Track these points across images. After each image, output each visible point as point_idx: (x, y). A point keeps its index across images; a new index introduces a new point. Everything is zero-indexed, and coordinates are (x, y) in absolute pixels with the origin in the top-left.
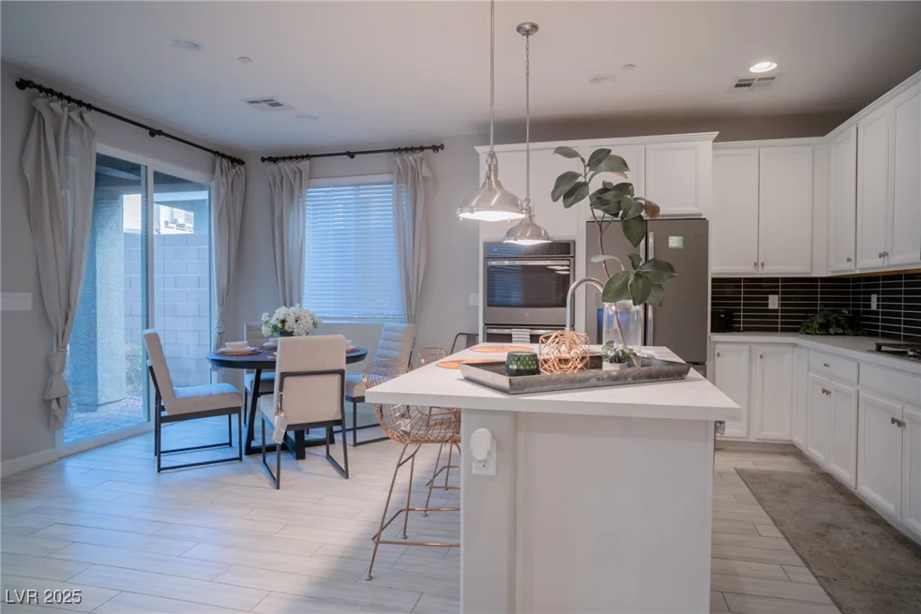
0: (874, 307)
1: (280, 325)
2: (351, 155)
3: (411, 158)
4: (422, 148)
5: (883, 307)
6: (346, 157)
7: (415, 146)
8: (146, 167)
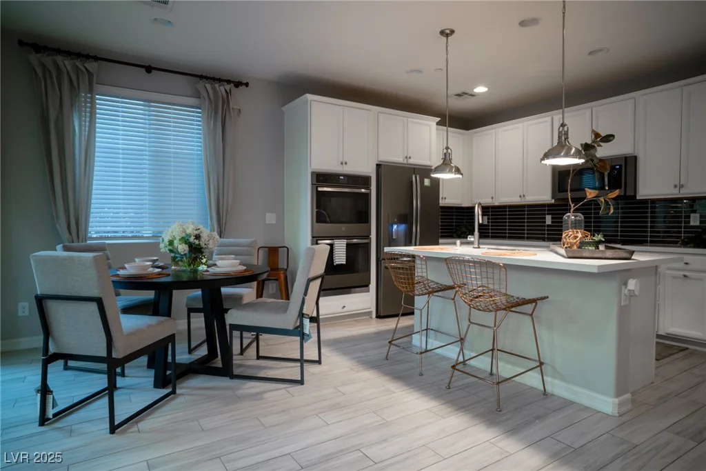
0: (486, 223)
2: (149, 69)
3: (222, 87)
4: (228, 82)
6: (143, 70)
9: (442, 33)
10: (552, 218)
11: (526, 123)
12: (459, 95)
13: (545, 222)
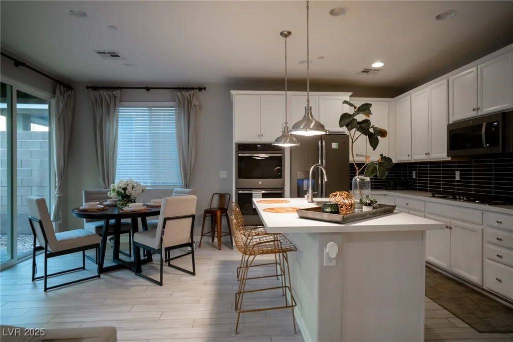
0: (414, 177)
1: (123, 192)
2: (148, 89)
3: (187, 93)
4: (193, 89)
5: (419, 177)
6: (145, 90)
7: (189, 87)
8: (11, 87)
9: (282, 34)
10: (461, 174)
12: (365, 72)
13: (455, 178)
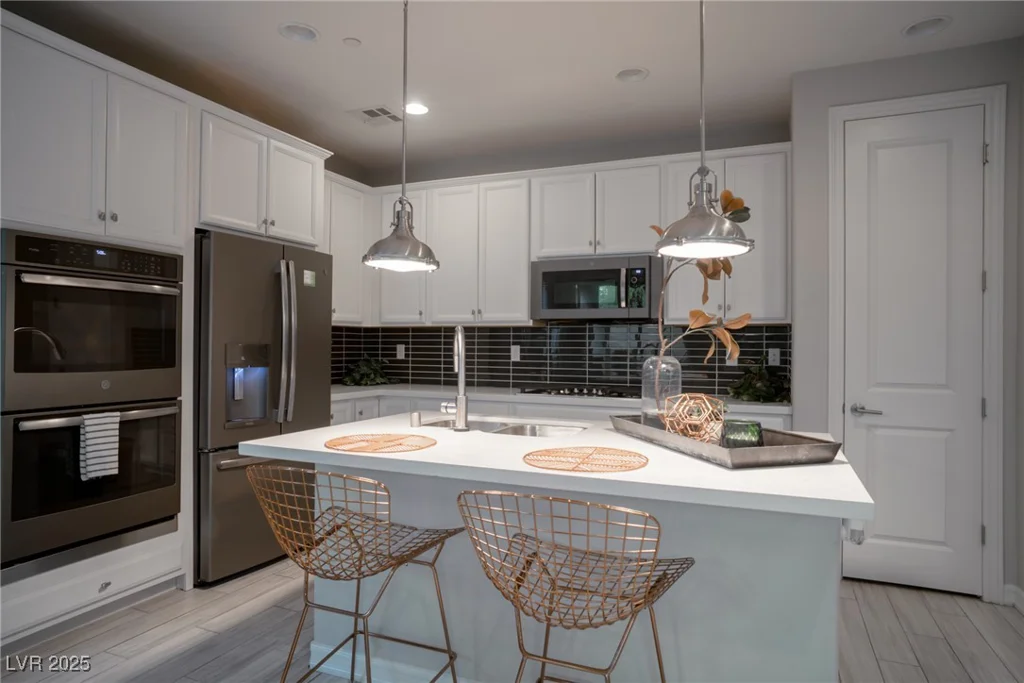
0: (401, 356)
5: (413, 356)
10: (522, 351)
11: (483, 185)
12: (371, 113)
13: (509, 357)
